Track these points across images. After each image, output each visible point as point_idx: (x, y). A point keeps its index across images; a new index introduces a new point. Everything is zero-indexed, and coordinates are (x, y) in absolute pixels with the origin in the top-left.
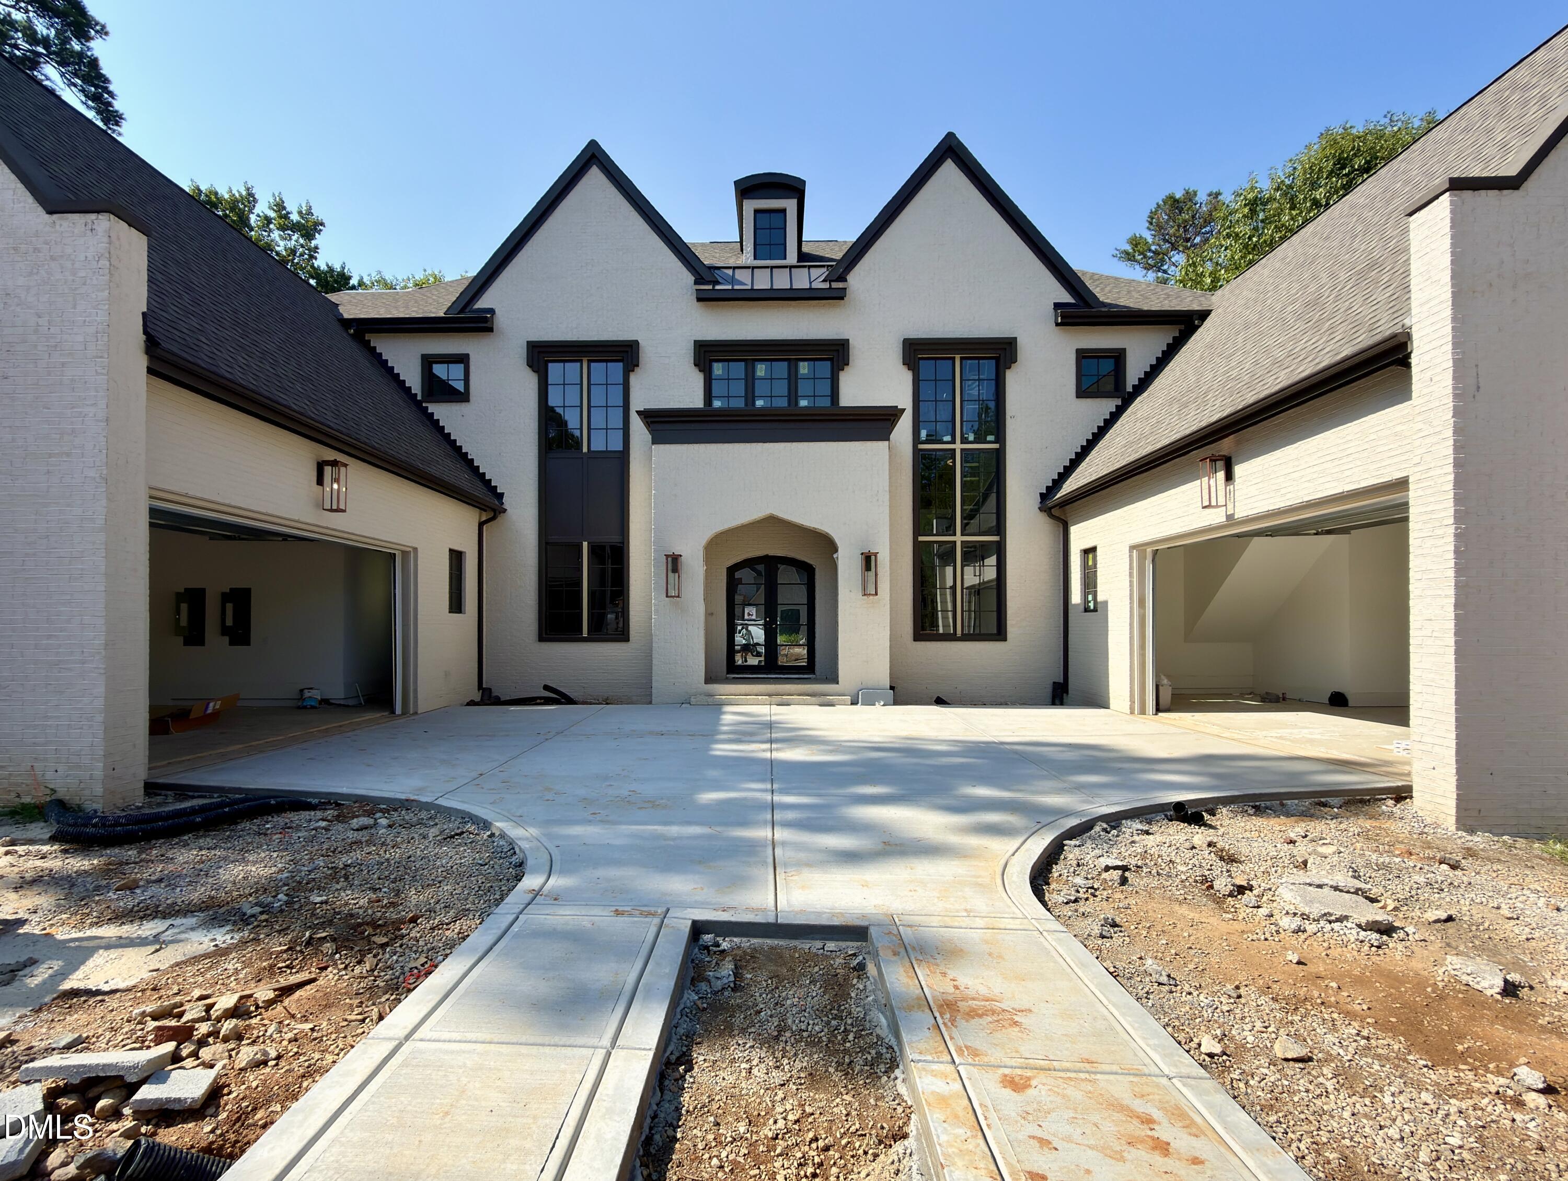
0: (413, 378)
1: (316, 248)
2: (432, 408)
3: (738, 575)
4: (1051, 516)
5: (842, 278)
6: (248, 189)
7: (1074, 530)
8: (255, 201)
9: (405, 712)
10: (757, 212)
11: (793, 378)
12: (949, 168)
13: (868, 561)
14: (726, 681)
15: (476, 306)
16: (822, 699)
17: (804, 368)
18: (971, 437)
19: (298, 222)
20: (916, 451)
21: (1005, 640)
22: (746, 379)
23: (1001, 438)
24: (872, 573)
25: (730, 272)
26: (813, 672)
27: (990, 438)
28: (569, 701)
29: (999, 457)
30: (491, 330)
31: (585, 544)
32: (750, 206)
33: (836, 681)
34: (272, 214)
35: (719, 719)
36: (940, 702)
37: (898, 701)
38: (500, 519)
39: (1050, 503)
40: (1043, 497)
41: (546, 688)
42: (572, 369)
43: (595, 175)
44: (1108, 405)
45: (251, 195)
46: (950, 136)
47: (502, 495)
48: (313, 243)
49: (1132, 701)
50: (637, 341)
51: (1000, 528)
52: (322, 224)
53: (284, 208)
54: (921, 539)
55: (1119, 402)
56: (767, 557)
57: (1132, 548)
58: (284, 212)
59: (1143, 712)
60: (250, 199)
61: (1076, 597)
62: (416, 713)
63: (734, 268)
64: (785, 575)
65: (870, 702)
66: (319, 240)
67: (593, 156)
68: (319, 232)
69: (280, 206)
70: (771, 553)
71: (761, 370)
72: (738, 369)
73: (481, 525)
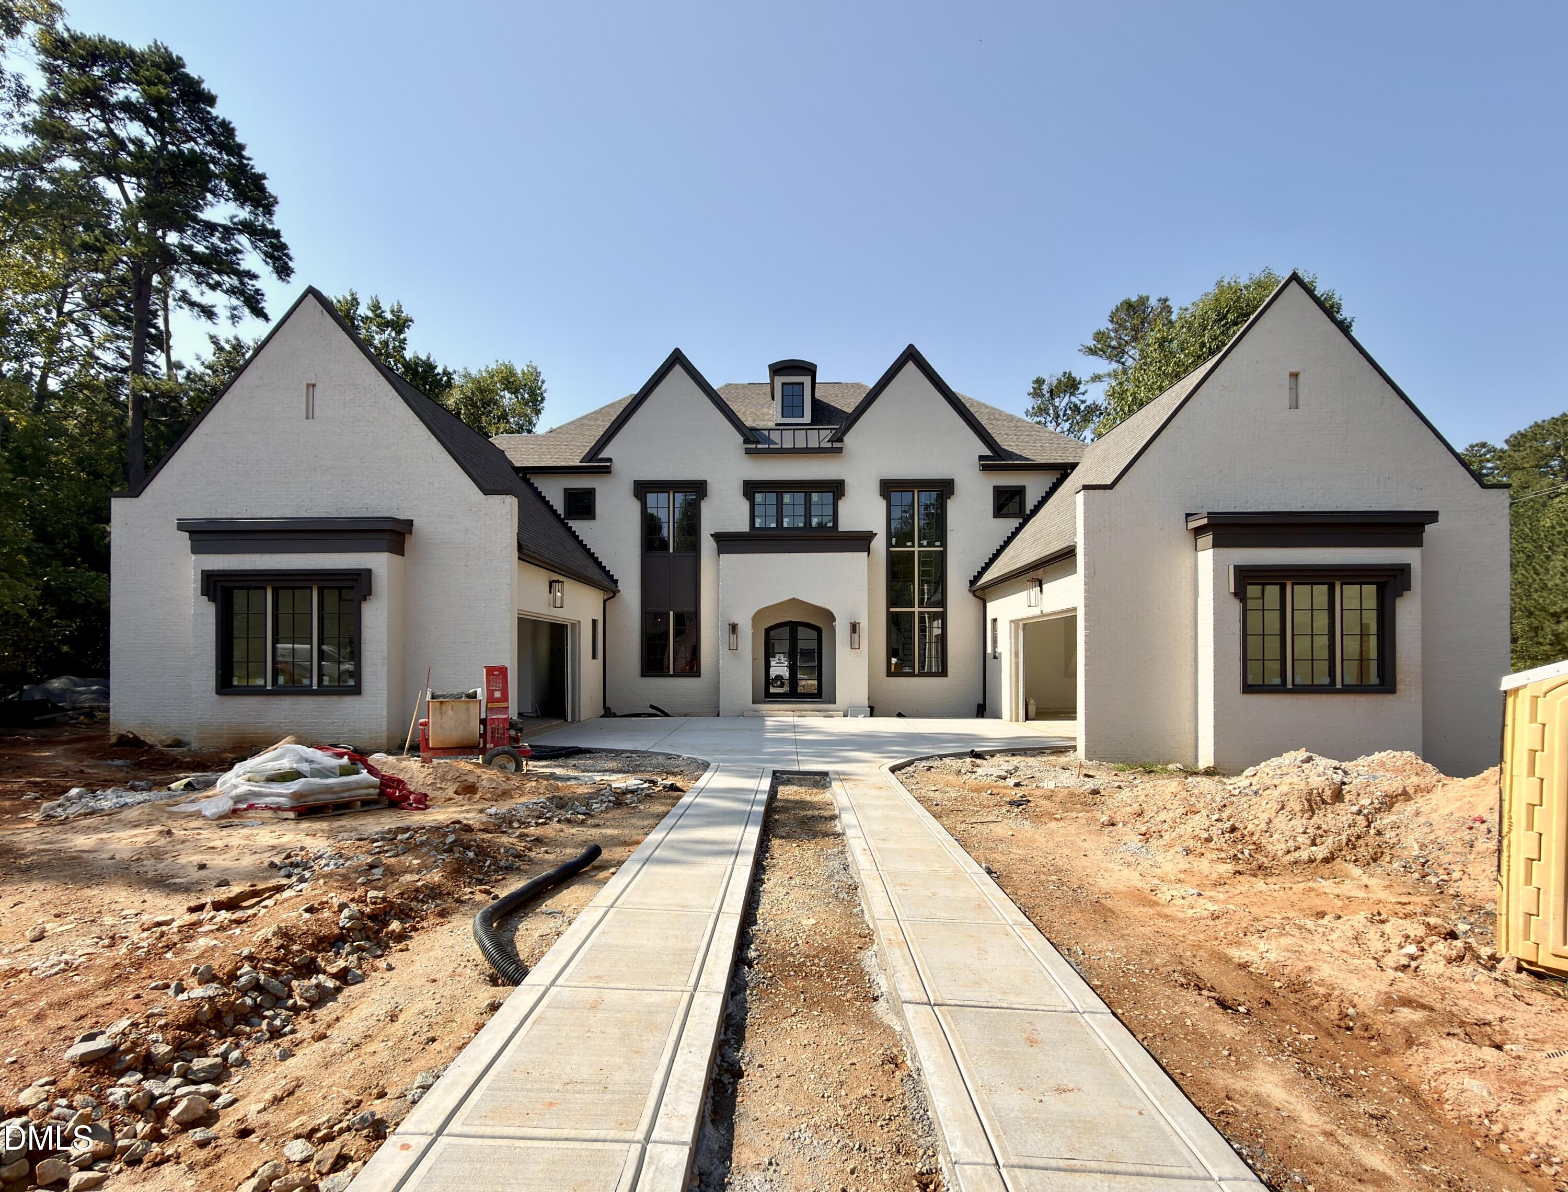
0: (558, 504)
1: (405, 339)
2: (571, 523)
3: (772, 633)
4: (975, 596)
5: (840, 440)
6: (353, 295)
7: (989, 605)
8: (358, 304)
9: (573, 720)
10: (783, 384)
11: (808, 504)
12: (910, 366)
13: (854, 628)
14: (765, 702)
15: (600, 456)
16: (827, 713)
17: (815, 497)
18: (925, 543)
19: (392, 320)
20: (889, 554)
21: (946, 676)
22: (777, 505)
23: (944, 544)
24: (856, 635)
25: (766, 433)
26: (821, 697)
27: (938, 543)
28: (666, 715)
29: (943, 556)
30: (610, 472)
31: (671, 613)
32: (779, 381)
33: (835, 703)
34: (370, 314)
35: (764, 725)
36: (900, 715)
37: (872, 713)
38: (617, 595)
39: (974, 588)
40: (972, 583)
41: (652, 707)
42: (663, 497)
43: (678, 369)
44: (1015, 523)
45: (355, 299)
46: (911, 346)
47: (617, 580)
48: (402, 336)
49: (1011, 714)
50: (706, 481)
51: (943, 603)
52: (411, 321)
53: (380, 308)
54: (892, 610)
55: (1021, 521)
56: (791, 622)
57: (1011, 622)
58: (379, 311)
59: (1017, 720)
60: (355, 302)
61: (989, 650)
62: (579, 721)
63: (770, 430)
64: (802, 632)
65: (855, 715)
66: (407, 334)
67: (677, 358)
68: (408, 327)
69: (376, 307)
70: (794, 620)
71: (787, 498)
72: (772, 497)
73: (605, 602)
